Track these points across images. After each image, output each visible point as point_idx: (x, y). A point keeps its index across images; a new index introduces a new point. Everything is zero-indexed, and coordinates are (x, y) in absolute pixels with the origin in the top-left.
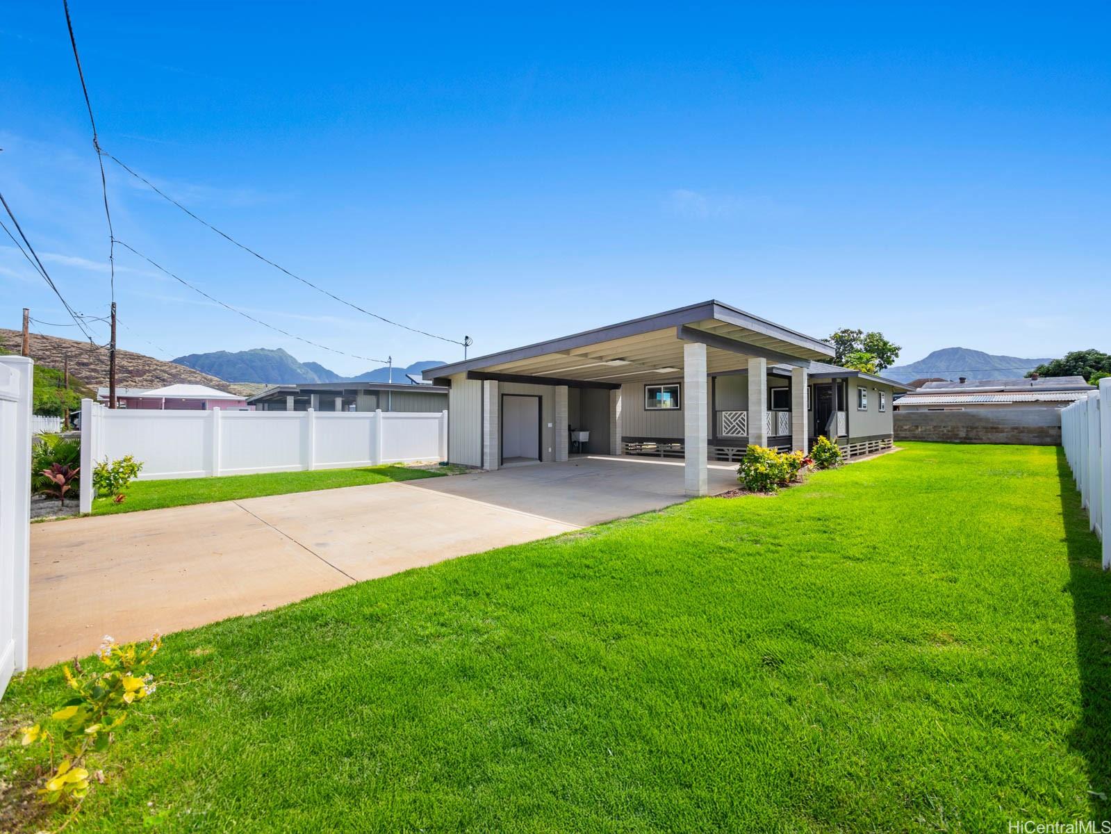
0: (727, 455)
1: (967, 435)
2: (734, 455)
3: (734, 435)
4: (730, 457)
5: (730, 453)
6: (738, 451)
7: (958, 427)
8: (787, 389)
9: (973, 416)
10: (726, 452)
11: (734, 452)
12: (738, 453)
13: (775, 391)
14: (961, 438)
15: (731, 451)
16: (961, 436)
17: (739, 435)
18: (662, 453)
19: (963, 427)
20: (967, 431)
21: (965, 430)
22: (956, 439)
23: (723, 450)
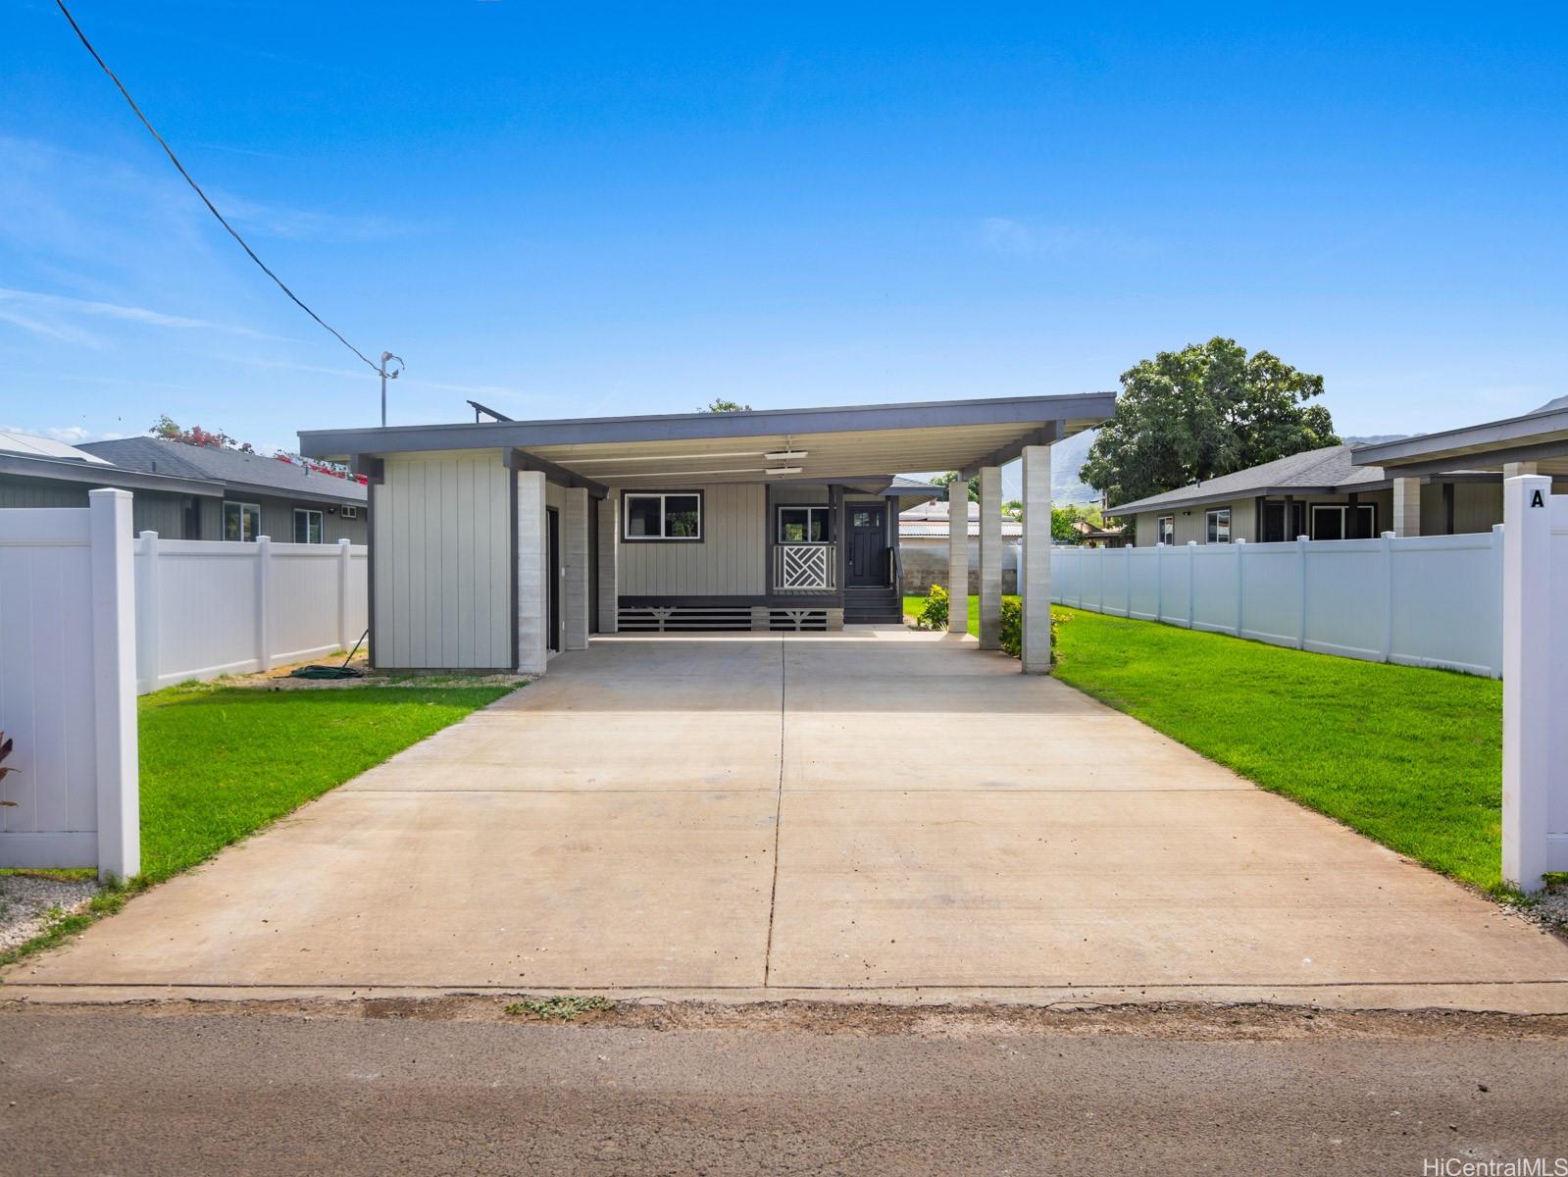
0: (792, 621)
1: (922, 583)
2: (804, 621)
3: (805, 587)
4: (798, 625)
5: (798, 618)
6: (812, 614)
7: (912, 572)
8: (827, 508)
9: (930, 555)
10: (791, 616)
11: (805, 617)
12: (812, 618)
13: (783, 511)
14: (915, 588)
15: (798, 615)
16: (915, 585)
17: (814, 587)
18: (662, 625)
19: (918, 572)
20: (923, 578)
21: (920, 576)
22: (909, 589)
23: (785, 614)
